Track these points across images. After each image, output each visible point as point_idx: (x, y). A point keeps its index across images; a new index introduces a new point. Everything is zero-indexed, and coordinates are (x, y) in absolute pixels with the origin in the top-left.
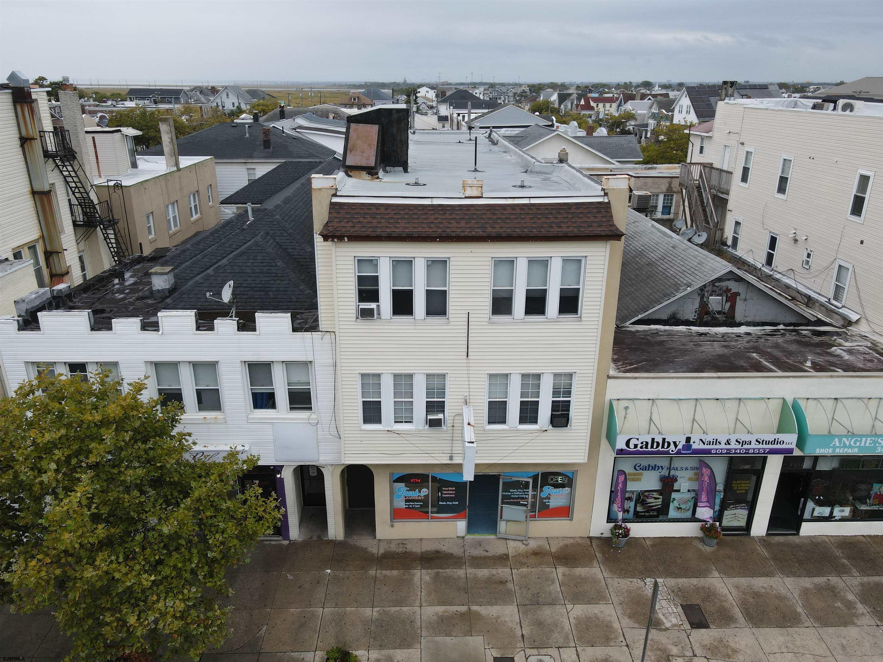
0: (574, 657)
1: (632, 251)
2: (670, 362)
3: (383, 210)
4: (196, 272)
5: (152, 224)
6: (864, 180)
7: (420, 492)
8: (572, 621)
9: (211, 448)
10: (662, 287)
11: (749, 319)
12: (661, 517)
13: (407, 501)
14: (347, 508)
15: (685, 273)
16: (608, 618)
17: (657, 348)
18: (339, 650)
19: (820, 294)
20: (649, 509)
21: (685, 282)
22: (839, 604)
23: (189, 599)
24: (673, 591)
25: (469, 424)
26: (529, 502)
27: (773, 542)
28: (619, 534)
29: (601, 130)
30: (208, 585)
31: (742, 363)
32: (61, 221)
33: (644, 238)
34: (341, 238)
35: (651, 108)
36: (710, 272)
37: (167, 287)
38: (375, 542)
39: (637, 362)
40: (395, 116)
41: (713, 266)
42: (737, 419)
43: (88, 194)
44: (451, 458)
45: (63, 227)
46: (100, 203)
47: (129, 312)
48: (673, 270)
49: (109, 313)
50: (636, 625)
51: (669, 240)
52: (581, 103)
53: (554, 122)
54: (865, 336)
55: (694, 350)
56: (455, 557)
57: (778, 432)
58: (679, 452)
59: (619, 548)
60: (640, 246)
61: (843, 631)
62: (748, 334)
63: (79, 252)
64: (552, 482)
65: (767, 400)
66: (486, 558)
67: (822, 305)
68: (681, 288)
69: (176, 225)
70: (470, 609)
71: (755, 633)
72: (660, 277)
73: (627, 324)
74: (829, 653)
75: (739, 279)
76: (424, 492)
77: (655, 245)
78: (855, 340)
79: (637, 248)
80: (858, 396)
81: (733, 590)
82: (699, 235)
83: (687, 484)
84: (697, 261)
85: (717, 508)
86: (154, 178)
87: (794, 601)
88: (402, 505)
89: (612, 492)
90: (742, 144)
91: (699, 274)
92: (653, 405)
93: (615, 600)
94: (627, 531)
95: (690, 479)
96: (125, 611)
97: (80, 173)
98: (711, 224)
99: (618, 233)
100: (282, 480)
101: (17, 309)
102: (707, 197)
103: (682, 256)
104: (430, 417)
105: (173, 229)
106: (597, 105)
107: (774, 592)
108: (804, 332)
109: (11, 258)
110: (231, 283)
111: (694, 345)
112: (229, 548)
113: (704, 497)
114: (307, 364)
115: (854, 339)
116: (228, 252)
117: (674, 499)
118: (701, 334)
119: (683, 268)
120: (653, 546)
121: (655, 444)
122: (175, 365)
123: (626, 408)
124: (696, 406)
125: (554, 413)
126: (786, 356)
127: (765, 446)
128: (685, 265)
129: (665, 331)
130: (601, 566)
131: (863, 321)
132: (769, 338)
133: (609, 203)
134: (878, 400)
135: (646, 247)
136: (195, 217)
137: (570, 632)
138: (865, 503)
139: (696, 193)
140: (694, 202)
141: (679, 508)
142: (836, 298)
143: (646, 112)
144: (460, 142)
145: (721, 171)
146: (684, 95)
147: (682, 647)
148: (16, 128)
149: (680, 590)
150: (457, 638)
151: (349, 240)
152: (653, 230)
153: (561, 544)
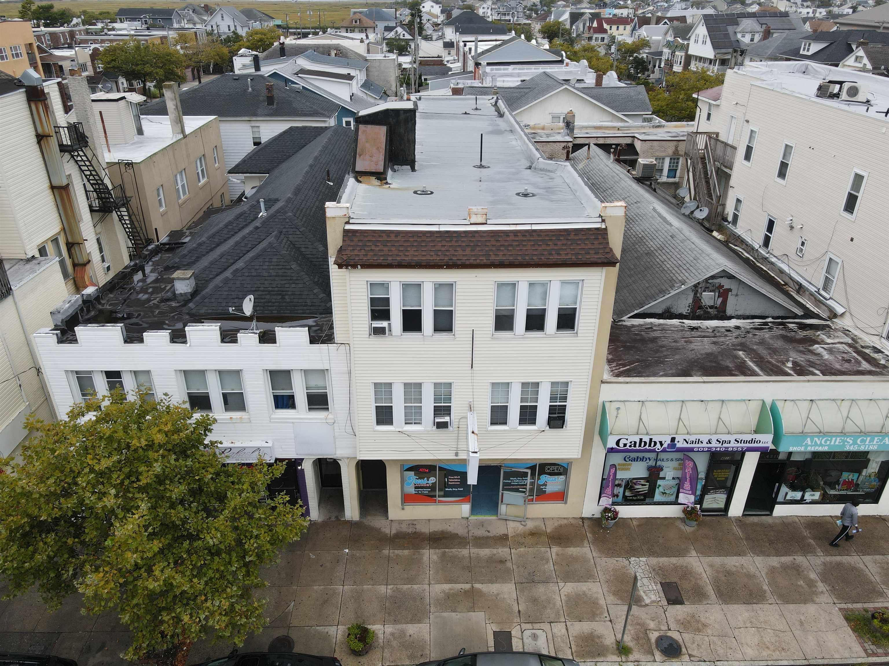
0: (564, 631)
1: (632, 236)
2: (662, 362)
3: (393, 238)
4: (215, 273)
5: (162, 196)
6: (858, 179)
7: (428, 480)
8: (563, 597)
9: (238, 444)
10: (658, 282)
11: (740, 313)
12: (647, 500)
13: (416, 488)
14: (362, 489)
15: (681, 268)
16: (595, 595)
17: (650, 346)
18: (359, 627)
19: (810, 283)
20: (637, 494)
21: (680, 278)
22: (802, 582)
23: (232, 597)
24: (654, 570)
25: (473, 432)
26: (528, 489)
27: (748, 522)
28: (609, 517)
29: (612, 74)
30: (246, 582)
31: (729, 363)
32: (79, 210)
33: (645, 222)
34: (354, 266)
35: (666, 34)
36: (704, 270)
37: (190, 291)
38: (388, 523)
39: (631, 363)
40: (402, 116)
41: (708, 264)
42: (719, 418)
43: (102, 181)
44: (457, 454)
45: (81, 216)
46: (114, 188)
47: (155, 317)
48: (670, 263)
49: (137, 318)
50: (619, 602)
51: (669, 227)
52: (594, 26)
53: (564, 58)
54: (848, 330)
55: (684, 348)
56: (460, 537)
57: (756, 432)
58: (664, 451)
59: (608, 529)
60: (640, 231)
61: (802, 608)
62: (738, 328)
63: (97, 234)
64: (548, 471)
65: (747, 402)
66: (488, 538)
67: (811, 294)
68: (676, 285)
69: (184, 193)
70: (473, 587)
71: (724, 609)
72: (657, 269)
73: (624, 318)
74: (788, 629)
75: (731, 277)
76: (432, 480)
77: (655, 232)
78: (838, 337)
79: (638, 233)
80: (832, 398)
81: (708, 569)
82: (701, 210)
83: (672, 473)
84: (693, 255)
85: (698, 493)
86: (162, 150)
87: (762, 579)
88: (412, 491)
89: (603, 479)
90: (747, 121)
91: (694, 271)
92: (642, 405)
93: (602, 578)
94: (616, 513)
95: (675, 469)
96: (178, 610)
97: (94, 162)
98: (714, 199)
99: (613, 260)
100: (302, 470)
101: (54, 320)
102: (711, 169)
103: (679, 248)
104: (438, 420)
105: (182, 197)
106: (611, 27)
107: (745, 570)
108: (791, 326)
109: (37, 255)
110: (252, 297)
111: (686, 342)
112: (263, 552)
113: (687, 485)
114: (323, 372)
115: (836, 334)
116: (245, 252)
117: (660, 486)
118: (693, 329)
119: (679, 262)
120: (639, 526)
121: (643, 444)
122: (202, 373)
123: (618, 409)
124: (682, 406)
125: (551, 416)
126: (770, 354)
127: (743, 445)
128: (681, 259)
129: (660, 325)
130: (591, 546)
131: (847, 314)
132: (757, 332)
133: (606, 229)
134: (851, 401)
135: (647, 233)
136: (203, 181)
137: (561, 608)
138: (834, 488)
139: (700, 166)
140: (698, 174)
141: (663, 493)
142: (825, 289)
143: (661, 38)
144: (466, 113)
145: (726, 144)
146: (701, 23)
147: (659, 622)
148: (32, 126)
149: (660, 568)
150: (462, 614)
151: (362, 268)
152: (655, 214)
153: (556, 525)
